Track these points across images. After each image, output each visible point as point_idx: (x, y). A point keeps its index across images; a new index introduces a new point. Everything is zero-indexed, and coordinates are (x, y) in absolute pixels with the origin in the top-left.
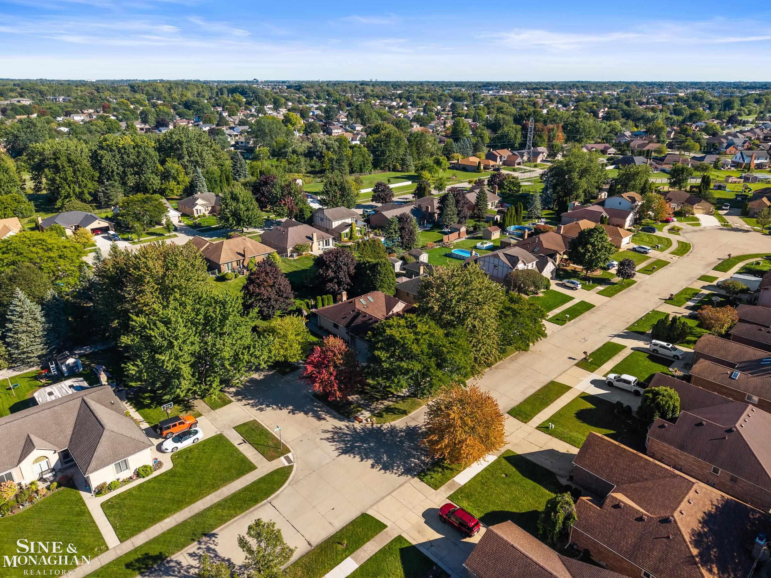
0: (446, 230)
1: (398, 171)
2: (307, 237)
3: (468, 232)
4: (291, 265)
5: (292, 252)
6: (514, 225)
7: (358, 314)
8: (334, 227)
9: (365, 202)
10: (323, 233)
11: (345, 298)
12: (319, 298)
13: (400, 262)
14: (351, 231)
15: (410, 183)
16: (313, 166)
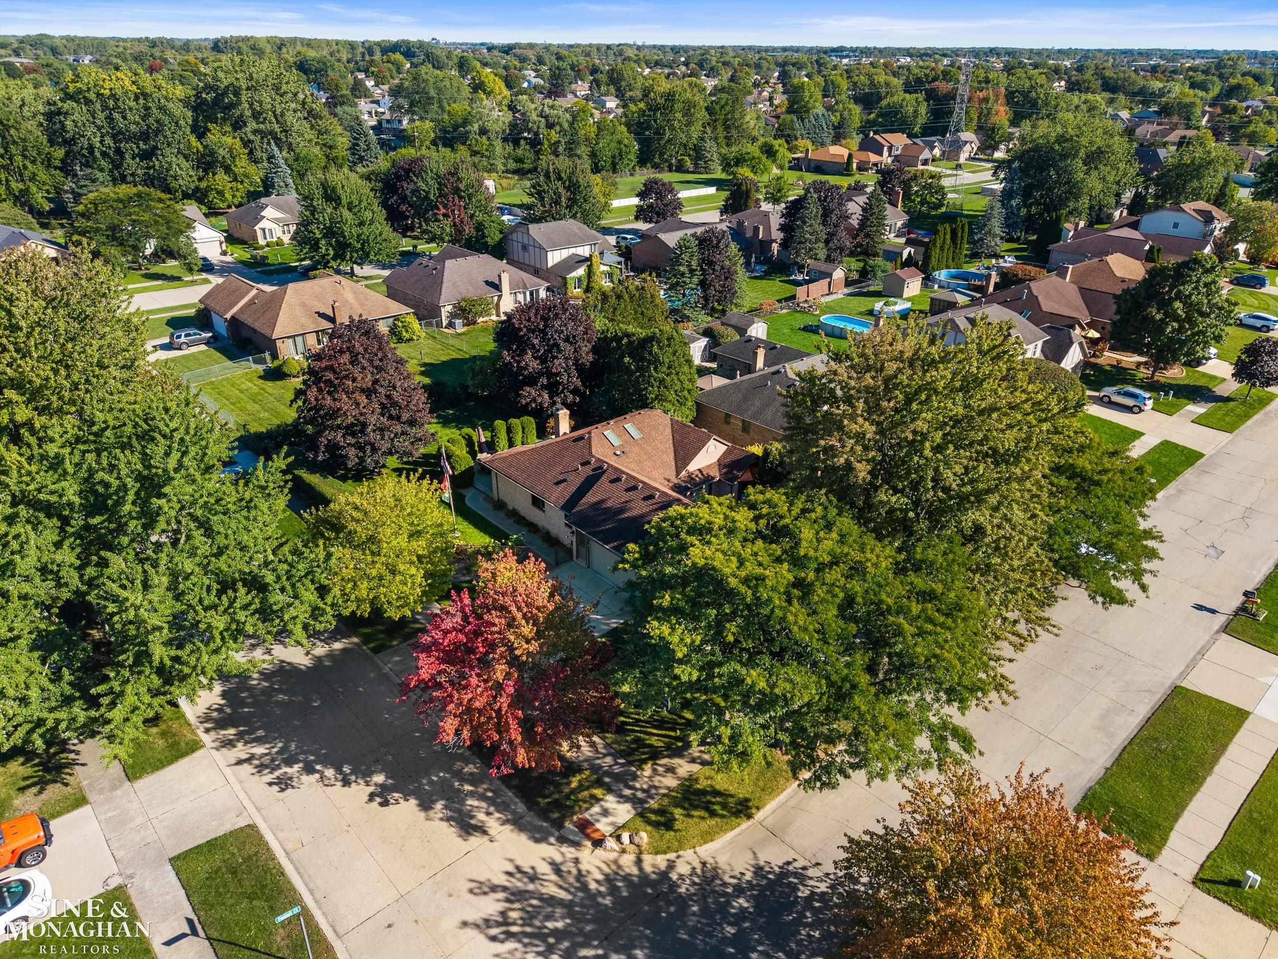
0: (800, 278)
1: (688, 172)
2: (487, 283)
3: (848, 283)
4: (446, 346)
5: (453, 316)
6: (948, 267)
7: (599, 472)
8: (550, 264)
9: (621, 223)
10: (525, 275)
11: (565, 426)
12: (500, 424)
13: (703, 342)
14: (590, 273)
15: (712, 190)
16: (519, 160)
